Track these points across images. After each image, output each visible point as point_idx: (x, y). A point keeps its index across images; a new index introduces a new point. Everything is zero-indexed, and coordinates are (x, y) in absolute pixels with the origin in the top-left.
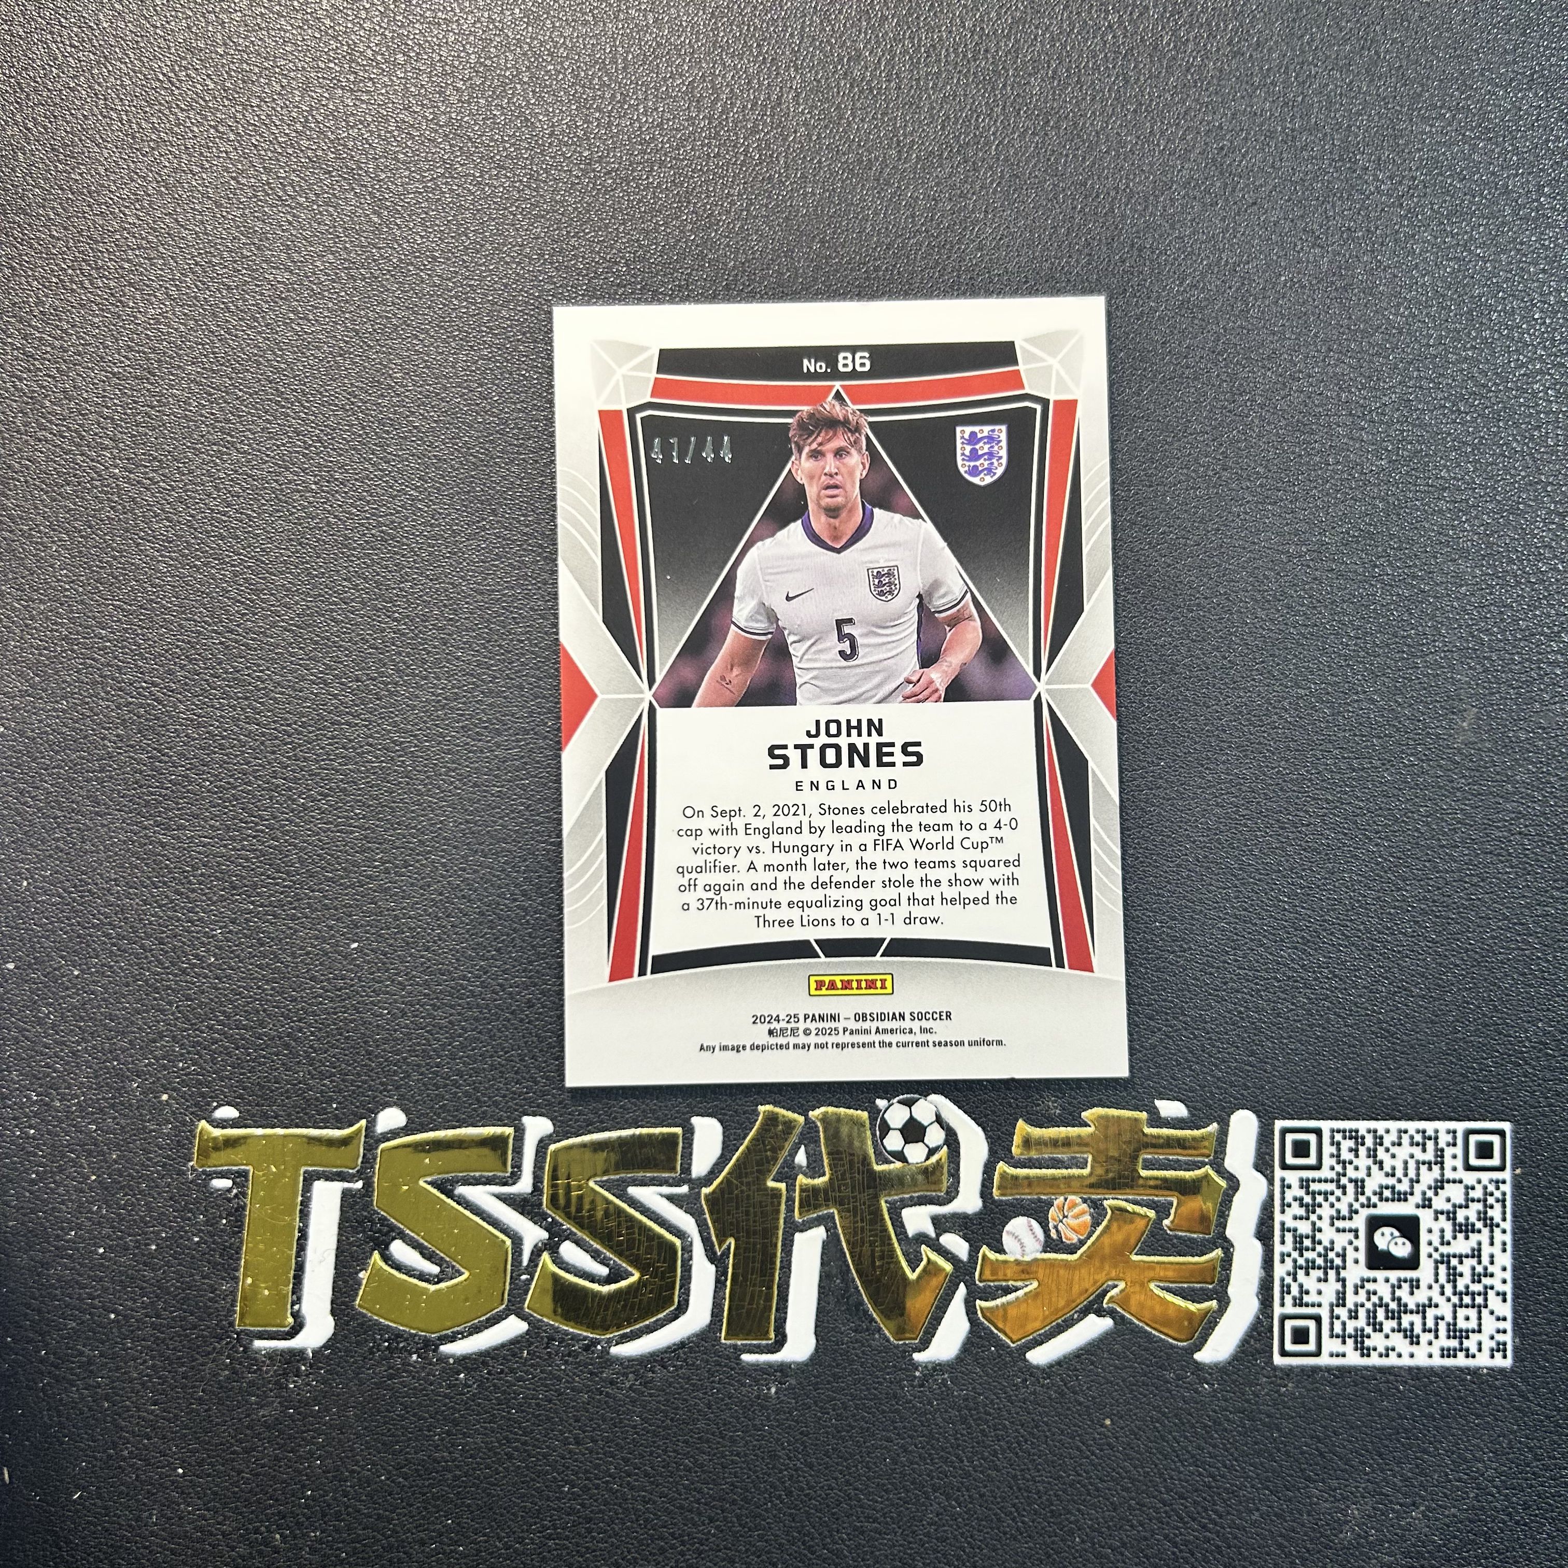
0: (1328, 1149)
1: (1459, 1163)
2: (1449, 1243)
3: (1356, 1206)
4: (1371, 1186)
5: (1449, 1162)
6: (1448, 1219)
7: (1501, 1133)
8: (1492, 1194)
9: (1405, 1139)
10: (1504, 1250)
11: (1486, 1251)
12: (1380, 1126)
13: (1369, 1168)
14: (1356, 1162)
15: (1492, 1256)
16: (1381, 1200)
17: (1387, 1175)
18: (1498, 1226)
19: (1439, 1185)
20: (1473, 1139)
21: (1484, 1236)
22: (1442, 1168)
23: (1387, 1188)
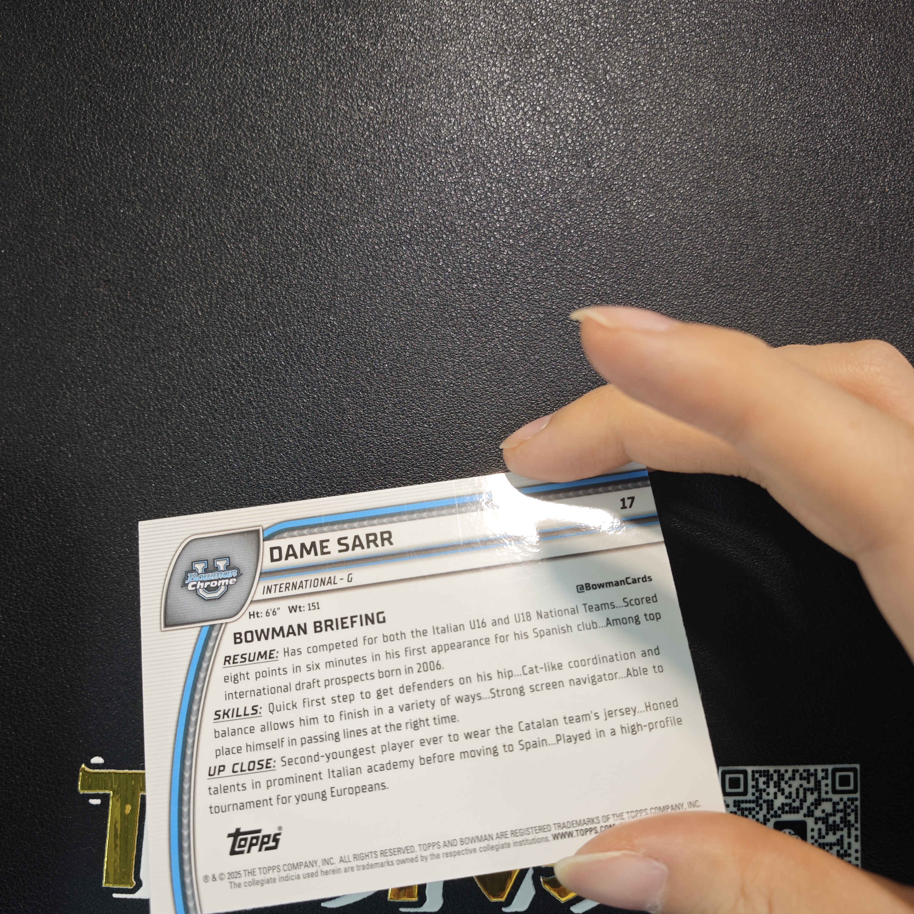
0: (751, 783)
1: (829, 789)
2: (824, 837)
3: (768, 816)
4: (777, 804)
5: (824, 789)
6: (823, 823)
7: (854, 770)
8: (849, 807)
9: (797, 776)
10: (856, 840)
11: (846, 841)
12: (782, 769)
13: (775, 794)
14: (768, 790)
15: (849, 844)
16: (783, 813)
17: (786, 797)
18: (853, 826)
19: (818, 802)
20: (838, 774)
21: (845, 832)
22: (820, 793)
23: (787, 805)
